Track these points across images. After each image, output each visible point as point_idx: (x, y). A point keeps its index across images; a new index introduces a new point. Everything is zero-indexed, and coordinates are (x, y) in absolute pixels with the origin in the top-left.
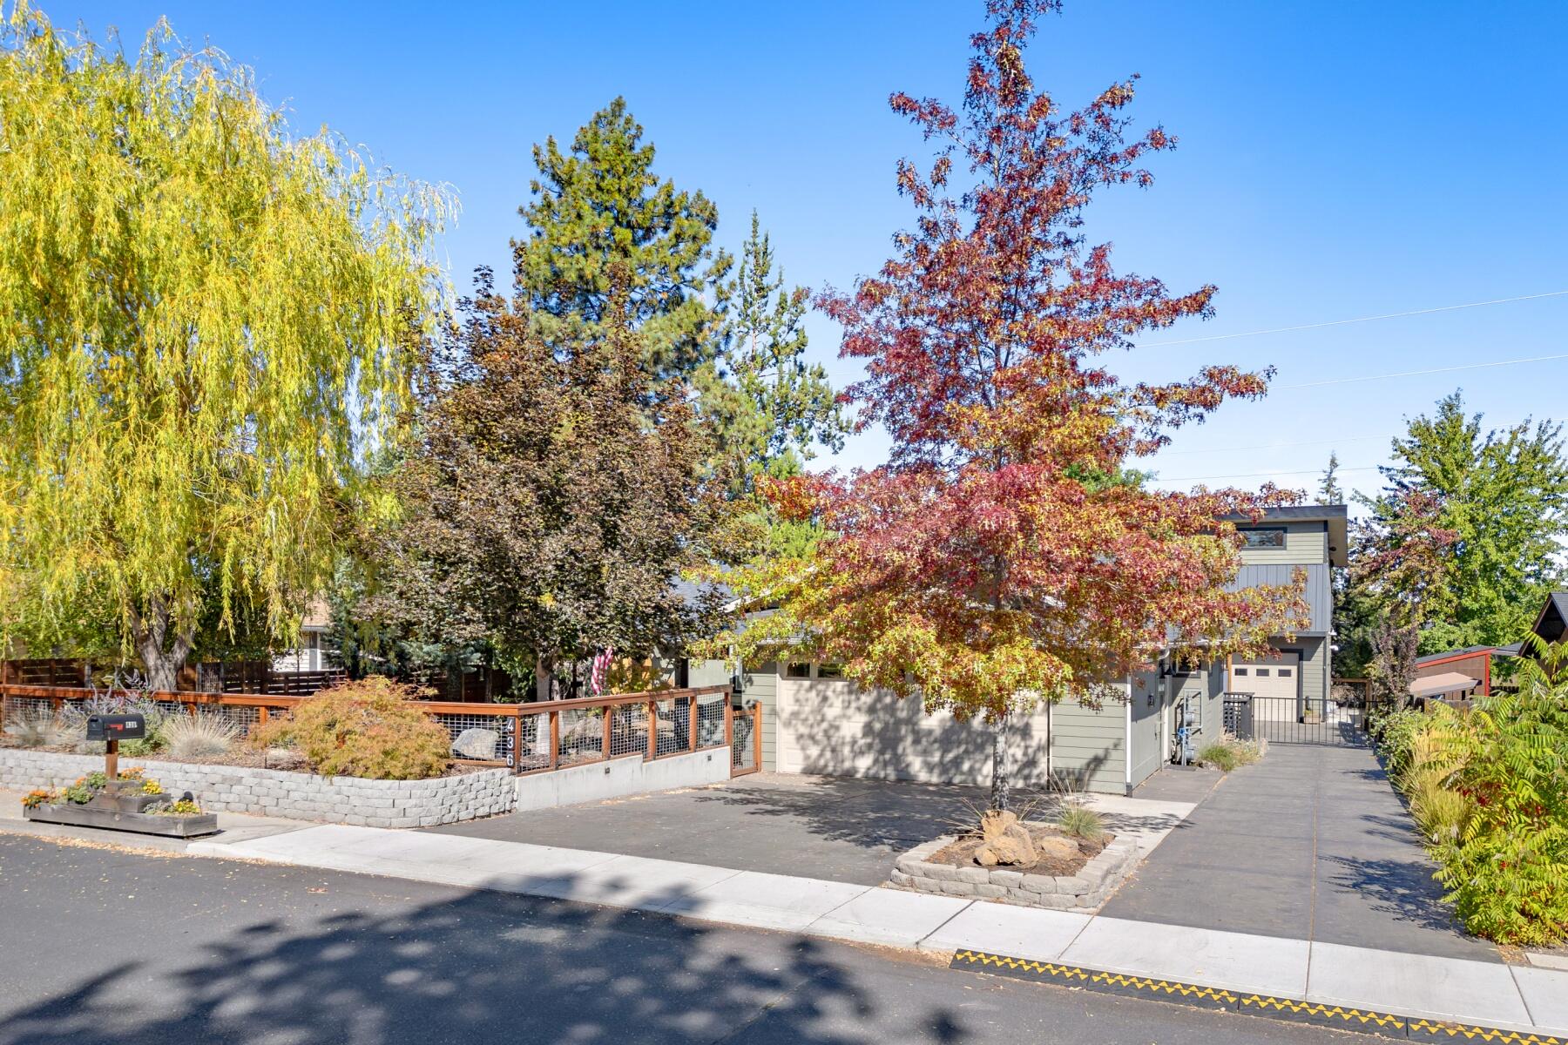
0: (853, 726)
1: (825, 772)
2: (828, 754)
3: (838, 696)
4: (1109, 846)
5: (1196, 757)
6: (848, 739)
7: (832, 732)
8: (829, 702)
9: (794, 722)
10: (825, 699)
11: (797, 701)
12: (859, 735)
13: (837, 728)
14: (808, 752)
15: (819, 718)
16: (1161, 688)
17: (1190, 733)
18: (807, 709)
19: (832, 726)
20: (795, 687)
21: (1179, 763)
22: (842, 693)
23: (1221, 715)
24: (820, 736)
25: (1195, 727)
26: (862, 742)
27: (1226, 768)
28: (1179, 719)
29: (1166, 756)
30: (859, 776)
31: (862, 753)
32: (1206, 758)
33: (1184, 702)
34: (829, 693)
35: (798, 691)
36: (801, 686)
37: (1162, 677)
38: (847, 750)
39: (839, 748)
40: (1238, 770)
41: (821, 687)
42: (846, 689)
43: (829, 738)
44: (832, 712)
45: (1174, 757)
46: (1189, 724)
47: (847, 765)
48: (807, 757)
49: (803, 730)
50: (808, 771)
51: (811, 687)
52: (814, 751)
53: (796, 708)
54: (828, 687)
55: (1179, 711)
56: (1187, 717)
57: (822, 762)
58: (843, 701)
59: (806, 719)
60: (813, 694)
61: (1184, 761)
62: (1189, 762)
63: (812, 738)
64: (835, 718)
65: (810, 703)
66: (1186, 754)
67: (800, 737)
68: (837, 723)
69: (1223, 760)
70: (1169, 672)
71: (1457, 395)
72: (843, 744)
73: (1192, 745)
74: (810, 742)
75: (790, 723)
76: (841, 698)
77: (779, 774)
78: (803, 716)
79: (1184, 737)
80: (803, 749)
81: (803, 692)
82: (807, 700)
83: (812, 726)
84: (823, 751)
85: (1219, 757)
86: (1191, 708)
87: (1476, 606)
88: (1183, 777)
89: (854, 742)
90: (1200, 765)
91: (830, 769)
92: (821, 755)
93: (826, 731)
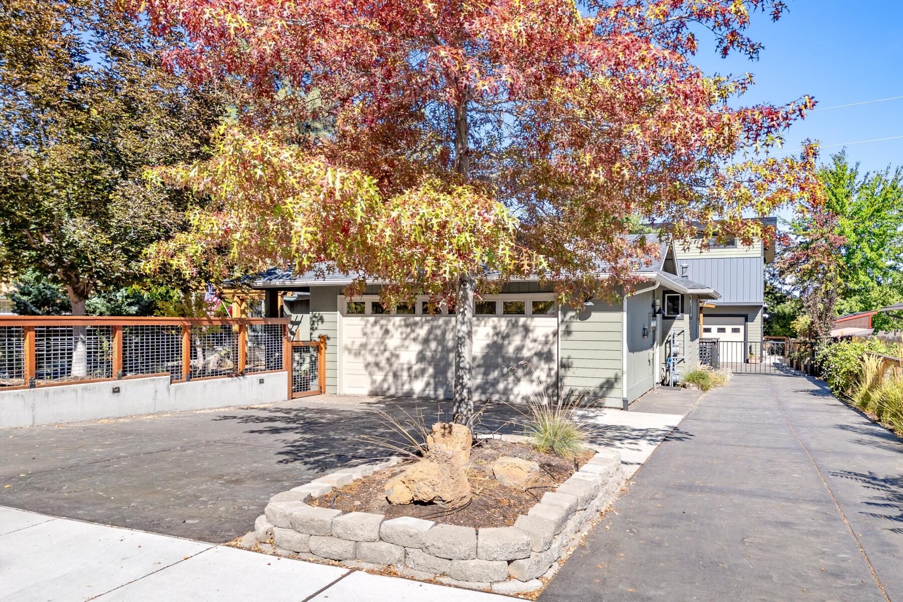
0: (409, 355)
1: (388, 394)
2: (390, 378)
3: (397, 329)
4: (583, 468)
5: (680, 379)
6: (405, 367)
7: (393, 359)
8: (390, 334)
9: (363, 352)
10: (387, 332)
11: (365, 334)
12: (414, 361)
13: (397, 356)
14: (375, 377)
15: (382, 348)
16: (653, 324)
17: (676, 362)
18: (373, 341)
19: (392, 355)
20: (363, 323)
21: (668, 385)
22: (400, 326)
23: (698, 352)
24: (383, 363)
25: (679, 357)
26: (416, 367)
27: (704, 388)
28: (668, 352)
29: (658, 379)
30: (415, 397)
31: (416, 377)
32: (689, 381)
33: (671, 338)
34: (390, 327)
35: (366, 325)
36: (367, 321)
37: (654, 316)
38: (405, 375)
39: (399, 373)
40: (712, 390)
41: (383, 322)
42: (403, 323)
43: (391, 365)
44: (393, 342)
45: (663, 381)
46: (675, 355)
47: (406, 387)
48: (373, 382)
49: (370, 359)
50: (374, 394)
51: (376, 323)
52: (379, 376)
53: (364, 340)
54: (389, 321)
55: (668, 345)
56: (674, 350)
57: (385, 386)
58: (402, 333)
59: (372, 350)
60: (377, 328)
61: (671, 384)
62: (675, 384)
63: (377, 365)
64: (395, 349)
65: (375, 335)
66: (672, 378)
67: (367, 365)
68: (397, 352)
69: (702, 381)
70: (659, 312)
71: (843, 152)
72: (402, 369)
73: (677, 371)
74: (375, 369)
75: (360, 353)
76: (400, 330)
77: (340, 396)
78: (370, 347)
79: (671, 365)
80: (371, 374)
81: (369, 326)
82: (373, 333)
83: (377, 355)
84: (386, 375)
85: (698, 380)
86: (676, 343)
87: (857, 287)
88: (671, 396)
89: (410, 369)
90: (684, 386)
91: (392, 391)
92: (385, 380)
93: (388, 360)
